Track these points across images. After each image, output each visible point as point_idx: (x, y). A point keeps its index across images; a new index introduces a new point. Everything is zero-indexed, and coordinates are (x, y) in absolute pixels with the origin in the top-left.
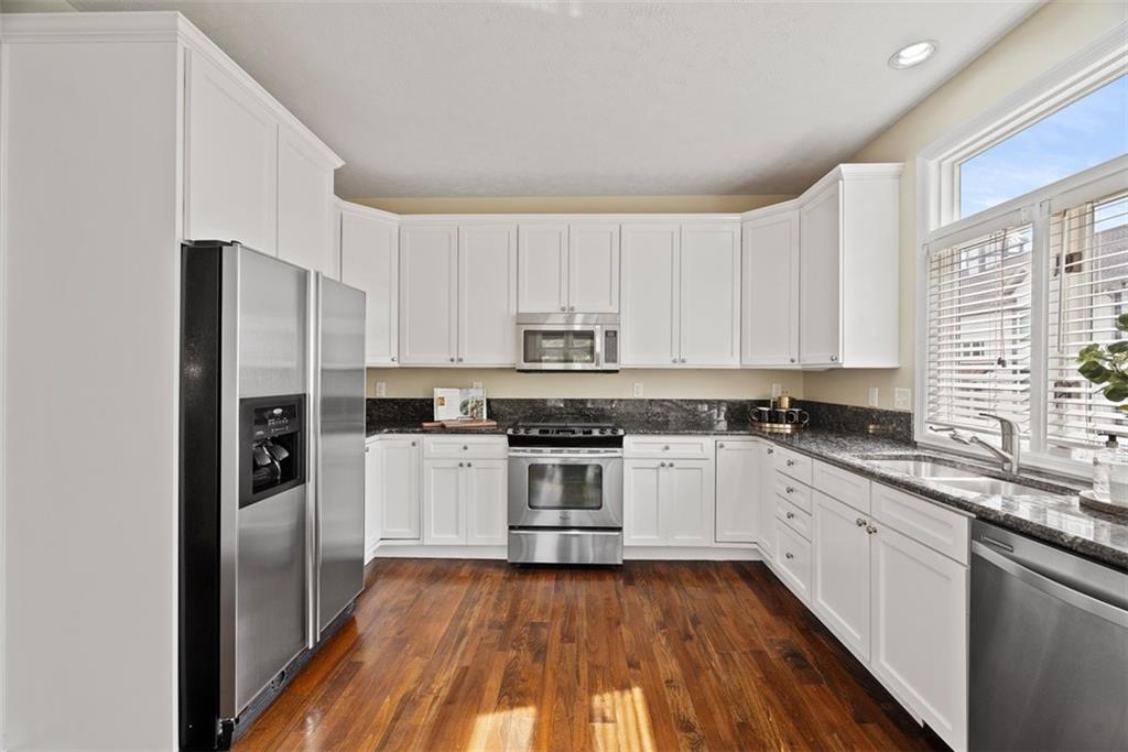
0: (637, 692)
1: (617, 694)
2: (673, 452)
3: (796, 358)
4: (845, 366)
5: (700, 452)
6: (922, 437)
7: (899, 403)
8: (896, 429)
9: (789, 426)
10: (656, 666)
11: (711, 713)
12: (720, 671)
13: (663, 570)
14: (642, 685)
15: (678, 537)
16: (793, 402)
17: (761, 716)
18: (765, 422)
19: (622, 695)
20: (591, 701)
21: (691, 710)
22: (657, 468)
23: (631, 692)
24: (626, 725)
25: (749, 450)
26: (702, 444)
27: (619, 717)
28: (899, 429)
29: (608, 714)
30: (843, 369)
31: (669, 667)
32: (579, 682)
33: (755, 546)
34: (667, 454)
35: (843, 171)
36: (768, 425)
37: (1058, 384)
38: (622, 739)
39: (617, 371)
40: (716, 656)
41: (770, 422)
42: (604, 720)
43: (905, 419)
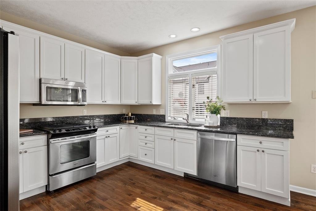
0: (138, 199)
1: (135, 202)
2: (110, 132)
3: (137, 102)
4: (154, 104)
5: (116, 131)
6: (167, 120)
7: (162, 113)
8: (161, 119)
9: (133, 121)
10: (135, 192)
11: (156, 193)
12: (148, 185)
13: (107, 172)
14: (138, 197)
15: (110, 160)
16: (132, 115)
17: (163, 188)
18: (127, 120)
19: (136, 201)
20: (131, 207)
21: (152, 195)
22: (104, 139)
23: (137, 200)
24: (144, 205)
25: (127, 129)
26: (117, 129)
27: (140, 205)
28: (162, 119)
29: (138, 206)
30: (153, 105)
31: (138, 191)
32: (123, 206)
33: (129, 157)
34: (108, 133)
35: (154, 55)
36: (128, 121)
37: (193, 108)
38: (147, 208)
39: (84, 105)
40: (144, 184)
41: (128, 120)
42: (139, 207)
43: (164, 116)
